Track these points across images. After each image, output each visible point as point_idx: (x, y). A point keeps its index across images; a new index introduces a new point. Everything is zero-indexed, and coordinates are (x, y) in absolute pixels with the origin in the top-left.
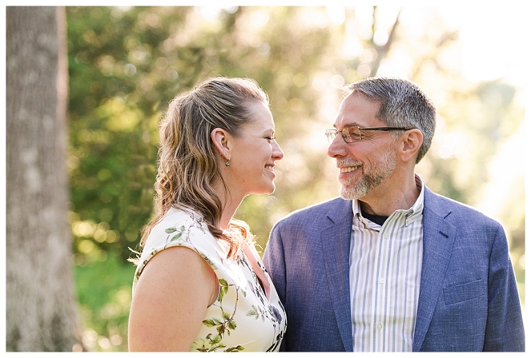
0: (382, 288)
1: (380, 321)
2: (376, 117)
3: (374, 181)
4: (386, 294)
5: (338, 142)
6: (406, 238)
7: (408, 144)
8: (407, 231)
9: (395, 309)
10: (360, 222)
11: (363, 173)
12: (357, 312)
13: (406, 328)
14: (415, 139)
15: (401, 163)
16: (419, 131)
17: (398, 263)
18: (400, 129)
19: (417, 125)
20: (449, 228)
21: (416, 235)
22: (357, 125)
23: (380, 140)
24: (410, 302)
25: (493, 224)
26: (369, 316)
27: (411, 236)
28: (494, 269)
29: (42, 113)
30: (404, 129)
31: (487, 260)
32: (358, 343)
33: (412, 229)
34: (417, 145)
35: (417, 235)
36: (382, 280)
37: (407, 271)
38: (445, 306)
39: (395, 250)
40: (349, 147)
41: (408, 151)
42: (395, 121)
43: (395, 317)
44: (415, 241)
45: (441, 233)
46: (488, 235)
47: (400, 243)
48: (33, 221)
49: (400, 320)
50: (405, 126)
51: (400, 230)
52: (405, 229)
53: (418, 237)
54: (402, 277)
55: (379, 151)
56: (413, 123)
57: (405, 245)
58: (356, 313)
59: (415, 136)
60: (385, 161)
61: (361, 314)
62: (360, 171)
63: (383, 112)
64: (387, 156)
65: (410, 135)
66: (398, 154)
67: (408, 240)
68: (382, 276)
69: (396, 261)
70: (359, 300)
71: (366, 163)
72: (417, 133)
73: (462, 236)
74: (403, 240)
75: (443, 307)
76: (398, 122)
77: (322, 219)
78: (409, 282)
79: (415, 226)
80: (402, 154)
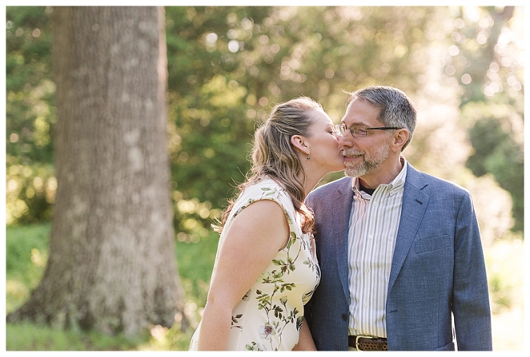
0: (370, 242)
1: (368, 266)
2: (377, 119)
3: (372, 166)
4: (373, 246)
5: (347, 135)
6: (390, 205)
7: (398, 139)
8: (391, 200)
9: (379, 257)
10: (359, 194)
11: (364, 160)
12: (352, 259)
13: (386, 271)
14: (403, 136)
15: (392, 153)
16: (406, 129)
17: (383, 224)
18: (393, 128)
19: (405, 126)
20: (424, 196)
21: (397, 203)
22: (363, 125)
23: (379, 136)
24: (389, 252)
25: (460, 193)
26: (360, 262)
27: (394, 203)
28: (460, 227)
29: (143, 97)
30: (396, 128)
31: (454, 220)
32: (353, 283)
33: (395, 199)
34: (404, 140)
35: (399, 203)
36: (371, 237)
37: (389, 229)
38: (415, 255)
39: (381, 214)
40: (355, 141)
41: (398, 144)
42: (391, 123)
43: (378, 262)
44: (396, 207)
45: (416, 200)
46: (455, 202)
47: (385, 209)
48: (136, 198)
49: (382, 265)
50: (397, 126)
51: (386, 199)
52: (390, 198)
53: (399, 204)
54: (385, 234)
55: (377, 145)
56: (403, 124)
57: (389, 210)
58: (351, 261)
59: (403, 133)
60: (381, 152)
61: (355, 261)
62: (361, 159)
63: (382, 115)
64: (383, 148)
65: (400, 133)
66: (391, 147)
67: (391, 206)
68: (371, 233)
69: (382, 222)
70: (354, 251)
71: (368, 153)
72: (405, 132)
73: (433, 203)
74: (387, 207)
75: (414, 255)
76: (393, 123)
77: (335, 192)
78: (389, 238)
79: (397, 196)
80: (393, 146)
